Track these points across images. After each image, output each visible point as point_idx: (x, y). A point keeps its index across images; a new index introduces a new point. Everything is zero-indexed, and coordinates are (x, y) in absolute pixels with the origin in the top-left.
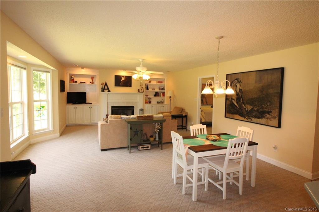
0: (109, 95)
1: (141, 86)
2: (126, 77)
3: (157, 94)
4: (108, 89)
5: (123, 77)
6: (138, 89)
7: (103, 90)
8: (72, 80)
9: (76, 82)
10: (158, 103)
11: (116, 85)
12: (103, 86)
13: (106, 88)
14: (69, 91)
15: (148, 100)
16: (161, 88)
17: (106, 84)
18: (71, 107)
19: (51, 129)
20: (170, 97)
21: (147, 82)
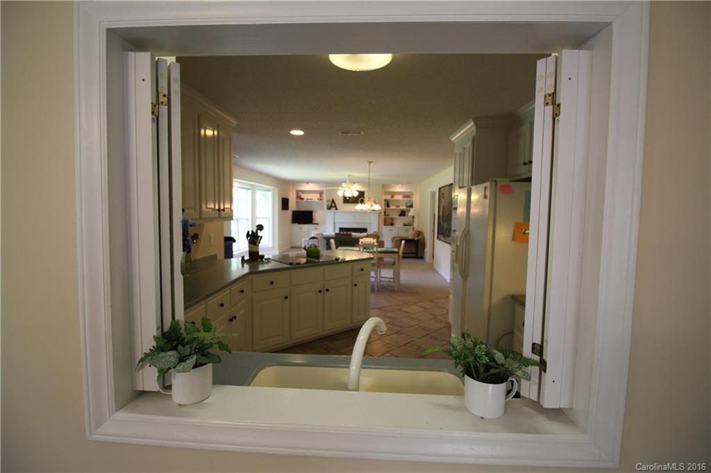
0: (336, 214)
3: (403, 213)
4: (335, 206)
7: (329, 208)
8: (299, 197)
9: (302, 199)
10: (405, 225)
11: (344, 202)
12: (330, 204)
13: (333, 205)
14: (295, 209)
15: (390, 221)
16: (409, 205)
17: (333, 201)
18: (297, 226)
19: (271, 245)
20: (413, 217)
21: (388, 197)
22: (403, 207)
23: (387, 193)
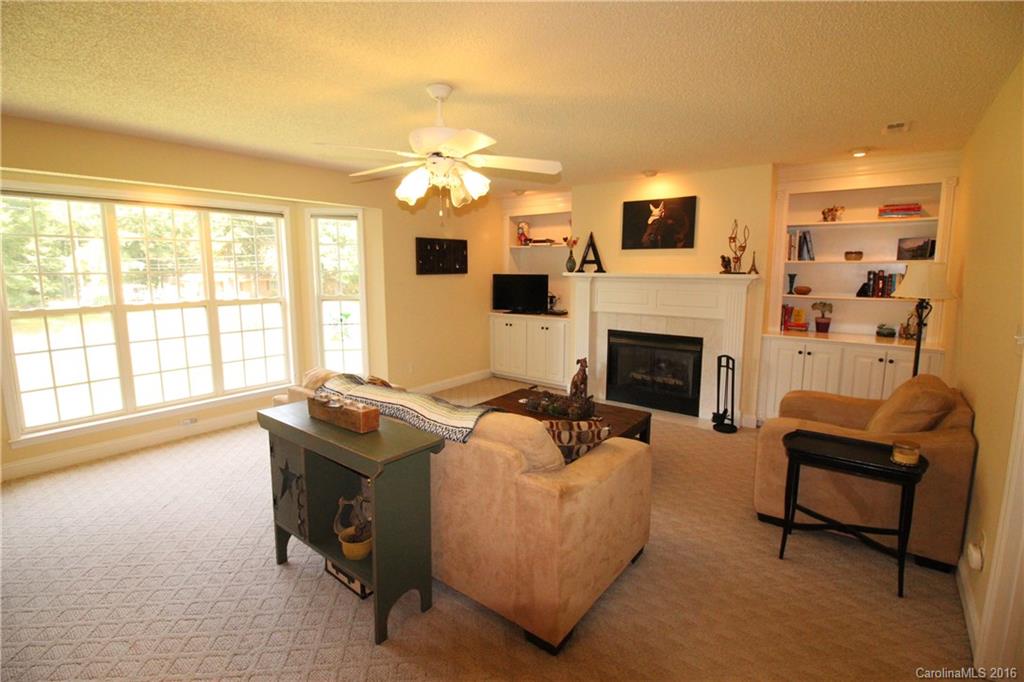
0: (598, 285)
1: (733, 239)
2: (668, 203)
4: (597, 261)
5: (656, 203)
6: (723, 258)
11: (625, 246)
13: (591, 257)
16: (913, 244)
17: (591, 244)
20: (922, 305)
21: (811, 218)
22: (883, 257)
23: (799, 201)
